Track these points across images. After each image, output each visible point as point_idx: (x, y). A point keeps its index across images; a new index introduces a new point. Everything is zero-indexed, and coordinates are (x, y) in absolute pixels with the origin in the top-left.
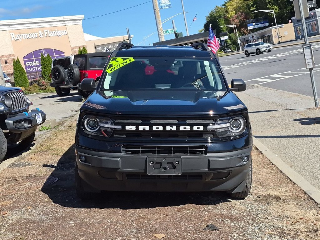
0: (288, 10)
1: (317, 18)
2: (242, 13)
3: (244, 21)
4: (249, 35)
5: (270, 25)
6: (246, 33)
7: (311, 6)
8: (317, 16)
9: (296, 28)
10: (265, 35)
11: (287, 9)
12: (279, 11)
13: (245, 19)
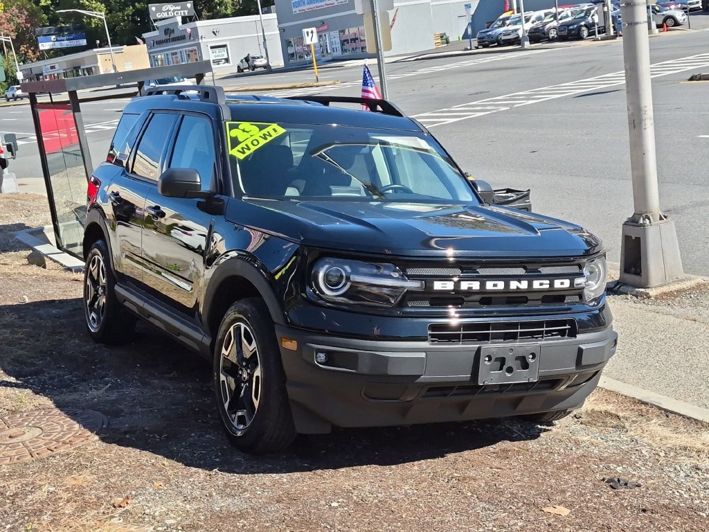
0: (128, 15)
1: (200, 41)
2: (20, 9)
3: (28, 28)
4: (42, 63)
5: (91, 45)
6: (32, 56)
7: (184, 13)
8: (200, 37)
9: (154, 56)
10: (82, 67)
11: (126, 13)
12: (106, 14)
13: (29, 25)
